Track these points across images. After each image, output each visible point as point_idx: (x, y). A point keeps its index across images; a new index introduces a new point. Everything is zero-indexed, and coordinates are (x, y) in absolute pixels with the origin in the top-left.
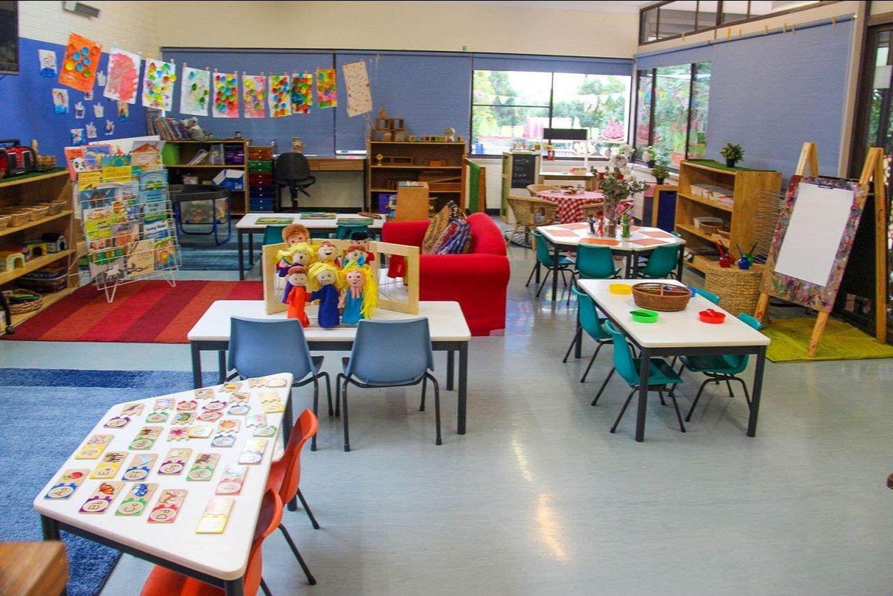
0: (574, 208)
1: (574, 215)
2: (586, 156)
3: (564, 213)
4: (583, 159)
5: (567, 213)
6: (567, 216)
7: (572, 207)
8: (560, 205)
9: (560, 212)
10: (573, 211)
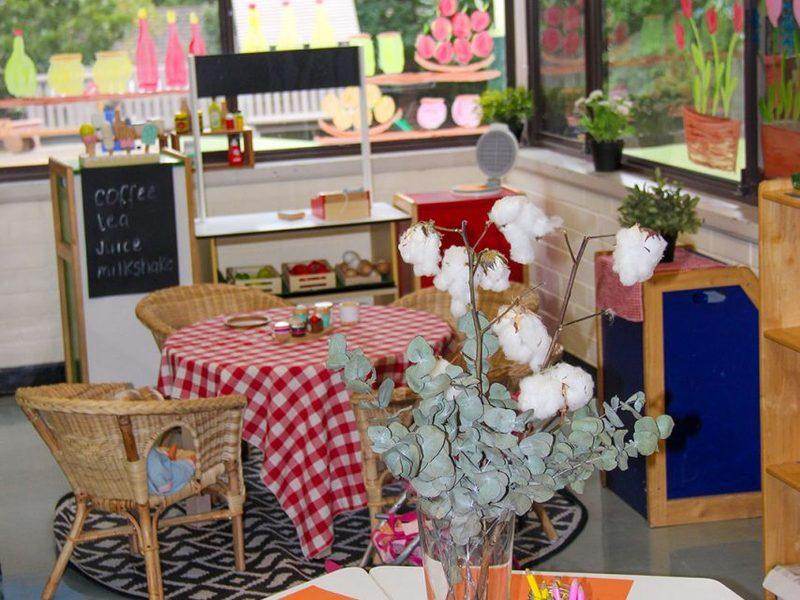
0: (317, 405)
1: (322, 437)
2: (365, 137)
3: (278, 429)
4: (355, 149)
5: (290, 429)
6: (289, 443)
7: (305, 401)
8: (259, 398)
9: (263, 425)
10: (315, 419)
